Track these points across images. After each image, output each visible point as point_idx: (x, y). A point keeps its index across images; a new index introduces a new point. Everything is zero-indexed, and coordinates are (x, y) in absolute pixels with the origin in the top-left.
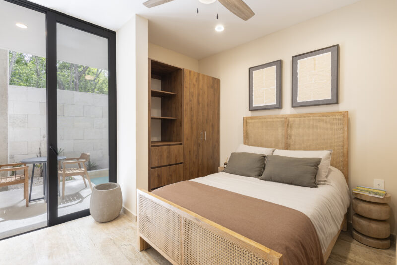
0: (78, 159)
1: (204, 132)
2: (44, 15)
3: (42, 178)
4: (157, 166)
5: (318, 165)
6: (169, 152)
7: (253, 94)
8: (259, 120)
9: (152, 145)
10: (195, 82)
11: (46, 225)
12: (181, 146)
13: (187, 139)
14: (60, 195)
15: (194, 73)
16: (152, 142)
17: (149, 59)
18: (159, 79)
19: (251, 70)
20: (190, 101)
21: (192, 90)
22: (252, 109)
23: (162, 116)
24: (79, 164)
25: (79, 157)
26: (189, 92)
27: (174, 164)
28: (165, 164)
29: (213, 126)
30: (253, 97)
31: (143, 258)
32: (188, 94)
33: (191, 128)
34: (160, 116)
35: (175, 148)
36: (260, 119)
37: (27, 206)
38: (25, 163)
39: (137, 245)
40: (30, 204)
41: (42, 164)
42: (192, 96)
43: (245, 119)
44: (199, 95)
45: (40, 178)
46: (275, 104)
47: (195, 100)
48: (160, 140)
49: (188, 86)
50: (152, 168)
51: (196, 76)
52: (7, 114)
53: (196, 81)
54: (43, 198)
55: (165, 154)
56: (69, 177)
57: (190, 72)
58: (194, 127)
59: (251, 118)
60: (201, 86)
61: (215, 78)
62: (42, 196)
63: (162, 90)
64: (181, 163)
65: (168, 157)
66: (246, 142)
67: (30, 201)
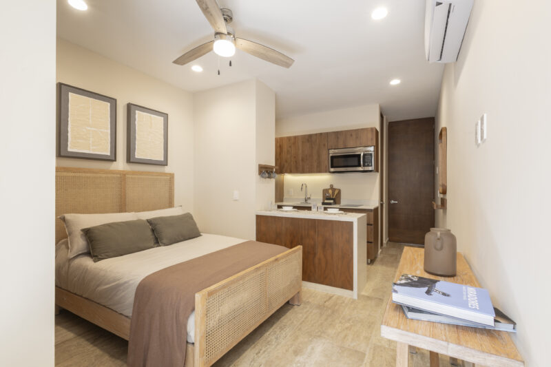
7: (69, 129)
8: (84, 175)
30: (69, 135)
36: (84, 172)
46: (109, 153)
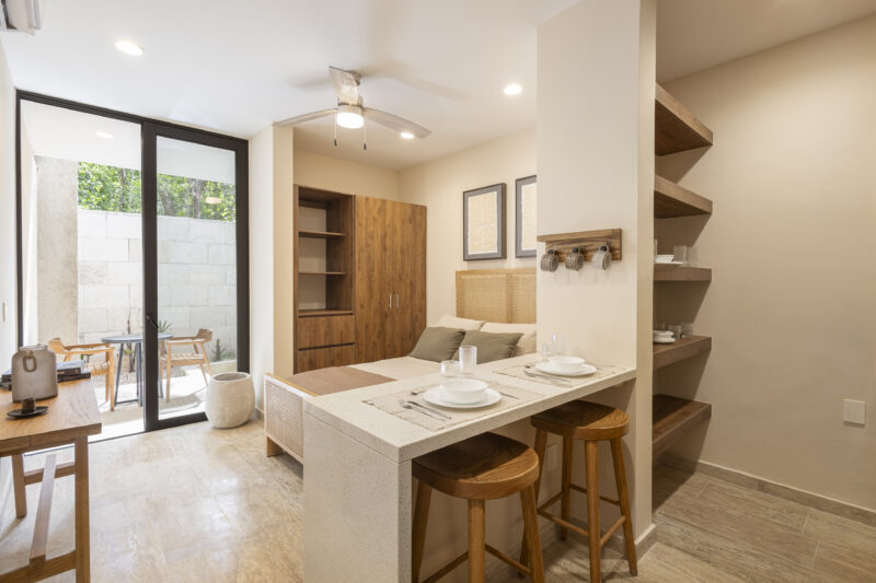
0: (193, 338)
1: (394, 293)
2: (138, 127)
3: (134, 374)
4: (308, 346)
5: (516, 342)
6: (329, 326)
7: (469, 234)
8: (475, 277)
9: (300, 316)
10: (376, 216)
11: (143, 430)
12: (353, 317)
13: (362, 307)
14: (162, 397)
15: (375, 200)
16: (301, 311)
17: (295, 185)
18: (323, 208)
19: (466, 194)
20: (368, 245)
21: (371, 228)
22: (468, 259)
23: (327, 270)
24: (195, 346)
25: (195, 335)
26: (365, 232)
27: (338, 345)
28: (323, 344)
29: (412, 285)
31: (269, 463)
32: (364, 235)
33: (370, 289)
34: (323, 271)
35: (340, 321)
36: (477, 274)
37: (112, 410)
38: (107, 342)
39: (264, 450)
40: (116, 408)
41: (133, 345)
42: (372, 238)
43: (459, 274)
44: (385, 235)
45: (129, 375)
46: (496, 251)
47: (377, 243)
48: (324, 307)
49: (364, 223)
50: (300, 350)
51: (379, 204)
52: (76, 263)
53: (379, 213)
54: (136, 400)
55: (322, 330)
56: (178, 367)
57: (367, 199)
58: (376, 286)
59: (465, 273)
60: (388, 221)
61: (417, 206)
62: (135, 397)
63: (328, 231)
64: (351, 344)
65: (326, 334)
66: (461, 314)
67: (116, 403)
